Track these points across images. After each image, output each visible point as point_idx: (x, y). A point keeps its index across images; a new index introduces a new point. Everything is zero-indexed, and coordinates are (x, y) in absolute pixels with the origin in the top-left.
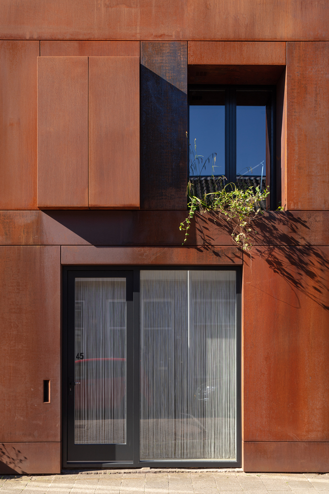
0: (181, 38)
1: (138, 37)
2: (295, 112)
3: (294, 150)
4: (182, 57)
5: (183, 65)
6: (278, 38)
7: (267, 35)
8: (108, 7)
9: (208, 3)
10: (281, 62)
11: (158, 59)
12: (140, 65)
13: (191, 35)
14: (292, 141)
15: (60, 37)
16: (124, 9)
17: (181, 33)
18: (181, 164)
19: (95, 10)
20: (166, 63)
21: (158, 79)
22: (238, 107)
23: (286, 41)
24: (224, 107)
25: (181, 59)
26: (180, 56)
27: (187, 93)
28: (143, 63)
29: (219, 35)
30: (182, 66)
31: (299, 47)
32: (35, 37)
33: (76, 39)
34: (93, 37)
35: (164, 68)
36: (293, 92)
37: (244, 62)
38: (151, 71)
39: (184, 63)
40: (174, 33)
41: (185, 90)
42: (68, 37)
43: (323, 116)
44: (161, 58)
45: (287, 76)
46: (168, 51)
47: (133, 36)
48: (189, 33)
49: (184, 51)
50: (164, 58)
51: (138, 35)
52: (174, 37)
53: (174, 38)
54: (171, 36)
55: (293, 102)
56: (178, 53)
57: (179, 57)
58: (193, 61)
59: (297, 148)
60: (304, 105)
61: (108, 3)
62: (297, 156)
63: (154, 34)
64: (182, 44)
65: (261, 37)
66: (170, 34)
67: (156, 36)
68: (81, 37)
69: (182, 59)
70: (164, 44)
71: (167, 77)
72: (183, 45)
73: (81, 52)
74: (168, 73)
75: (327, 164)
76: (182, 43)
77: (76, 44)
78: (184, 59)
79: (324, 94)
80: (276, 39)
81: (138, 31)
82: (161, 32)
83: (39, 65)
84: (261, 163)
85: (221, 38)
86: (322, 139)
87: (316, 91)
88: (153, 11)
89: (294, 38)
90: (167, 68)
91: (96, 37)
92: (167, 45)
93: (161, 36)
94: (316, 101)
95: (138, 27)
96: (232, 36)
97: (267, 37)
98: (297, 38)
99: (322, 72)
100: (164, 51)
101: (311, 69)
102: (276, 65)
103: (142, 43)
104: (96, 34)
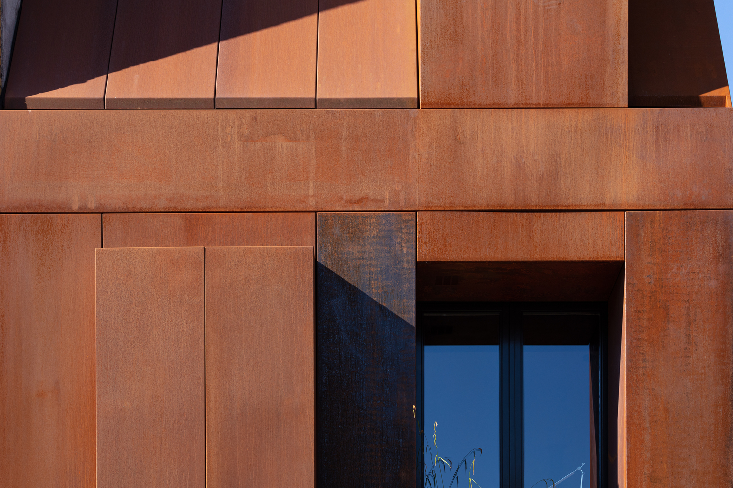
0: (402, 205)
1: (312, 204)
2: (643, 360)
3: (642, 441)
4: (404, 245)
5: (408, 262)
6: (609, 203)
7: (585, 196)
8: (247, 140)
9: (460, 130)
10: (613, 254)
11: (353, 250)
12: (316, 264)
13: (423, 199)
14: (637, 422)
15: (145, 206)
16: (282, 145)
17: (402, 195)
18: (403, 475)
19: (220, 147)
20: (371, 259)
21: (353, 293)
22: (526, 348)
23: (625, 211)
24: (496, 348)
25: (401, 250)
26: (400, 243)
27: (414, 325)
28: (321, 260)
29: (483, 199)
30: (405, 266)
31: (652, 222)
32: (92, 205)
33: (179, 209)
34: (214, 205)
35: (367, 270)
36: (639, 319)
37: (536, 256)
38: (338, 277)
39: (410, 258)
40: (387, 195)
41: (410, 316)
42: (161, 206)
43: (704, 368)
44: (360, 249)
45: (628, 283)
46: (374, 233)
47: (301, 202)
48: (418, 196)
49: (409, 234)
50: (367, 248)
51: (310, 199)
52: (387, 203)
53: (387, 205)
54: (382, 201)
55: (639, 339)
56: (397, 237)
57: (398, 246)
58: (427, 253)
59: (647, 438)
60: (663, 346)
61: (246, 132)
62: (648, 455)
63: (344, 197)
64: (405, 218)
65: (571, 203)
66: (379, 197)
67: (350, 202)
68: (189, 206)
69: (405, 250)
70: (366, 217)
71: (373, 290)
72: (407, 221)
73: (190, 240)
74: (376, 279)
75: (711, 470)
76: (405, 216)
77: (178, 219)
78: (410, 250)
79: (704, 322)
80: (603, 204)
81: (311, 192)
82: (360, 193)
83: (98, 267)
84: (579, 468)
85: (488, 205)
86: (702, 417)
87: (688, 315)
88: (343, 149)
89: (641, 204)
90: (372, 270)
91: (222, 204)
92: (374, 220)
93: (360, 201)
94: (688, 336)
95: (311, 183)
96: (509, 201)
97: (584, 202)
98: (647, 204)
99: (701, 276)
100: (367, 234)
101: (678, 269)
102: (603, 261)
103: (320, 216)
104: (222, 198)
